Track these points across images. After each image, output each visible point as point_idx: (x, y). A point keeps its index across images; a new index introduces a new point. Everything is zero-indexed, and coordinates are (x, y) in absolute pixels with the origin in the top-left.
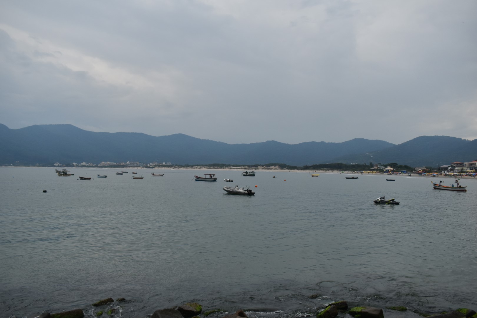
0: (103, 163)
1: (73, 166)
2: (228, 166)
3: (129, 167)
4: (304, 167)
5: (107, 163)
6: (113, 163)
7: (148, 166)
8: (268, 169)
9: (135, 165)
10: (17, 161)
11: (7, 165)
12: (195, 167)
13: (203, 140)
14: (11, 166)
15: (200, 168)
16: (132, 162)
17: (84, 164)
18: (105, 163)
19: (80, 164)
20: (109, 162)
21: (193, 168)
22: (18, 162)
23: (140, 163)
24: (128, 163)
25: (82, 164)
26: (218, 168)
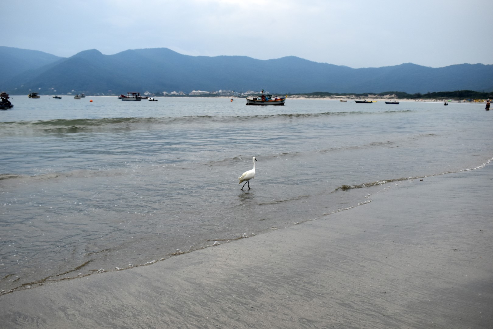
0: (194, 91)
1: (163, 95)
2: (329, 95)
3: (221, 96)
4: (416, 94)
5: (197, 92)
6: (205, 92)
7: (241, 95)
8: (382, 98)
9: (228, 94)
10: (109, 90)
11: (98, 94)
12: (293, 96)
13: (319, 63)
14: (102, 95)
15: (298, 97)
16: (225, 91)
17: (174, 93)
18: (196, 92)
19: (171, 93)
20: (201, 91)
21: (289, 97)
22: (111, 91)
23: (234, 91)
24: (220, 91)
25: (172, 93)
26: (317, 97)
